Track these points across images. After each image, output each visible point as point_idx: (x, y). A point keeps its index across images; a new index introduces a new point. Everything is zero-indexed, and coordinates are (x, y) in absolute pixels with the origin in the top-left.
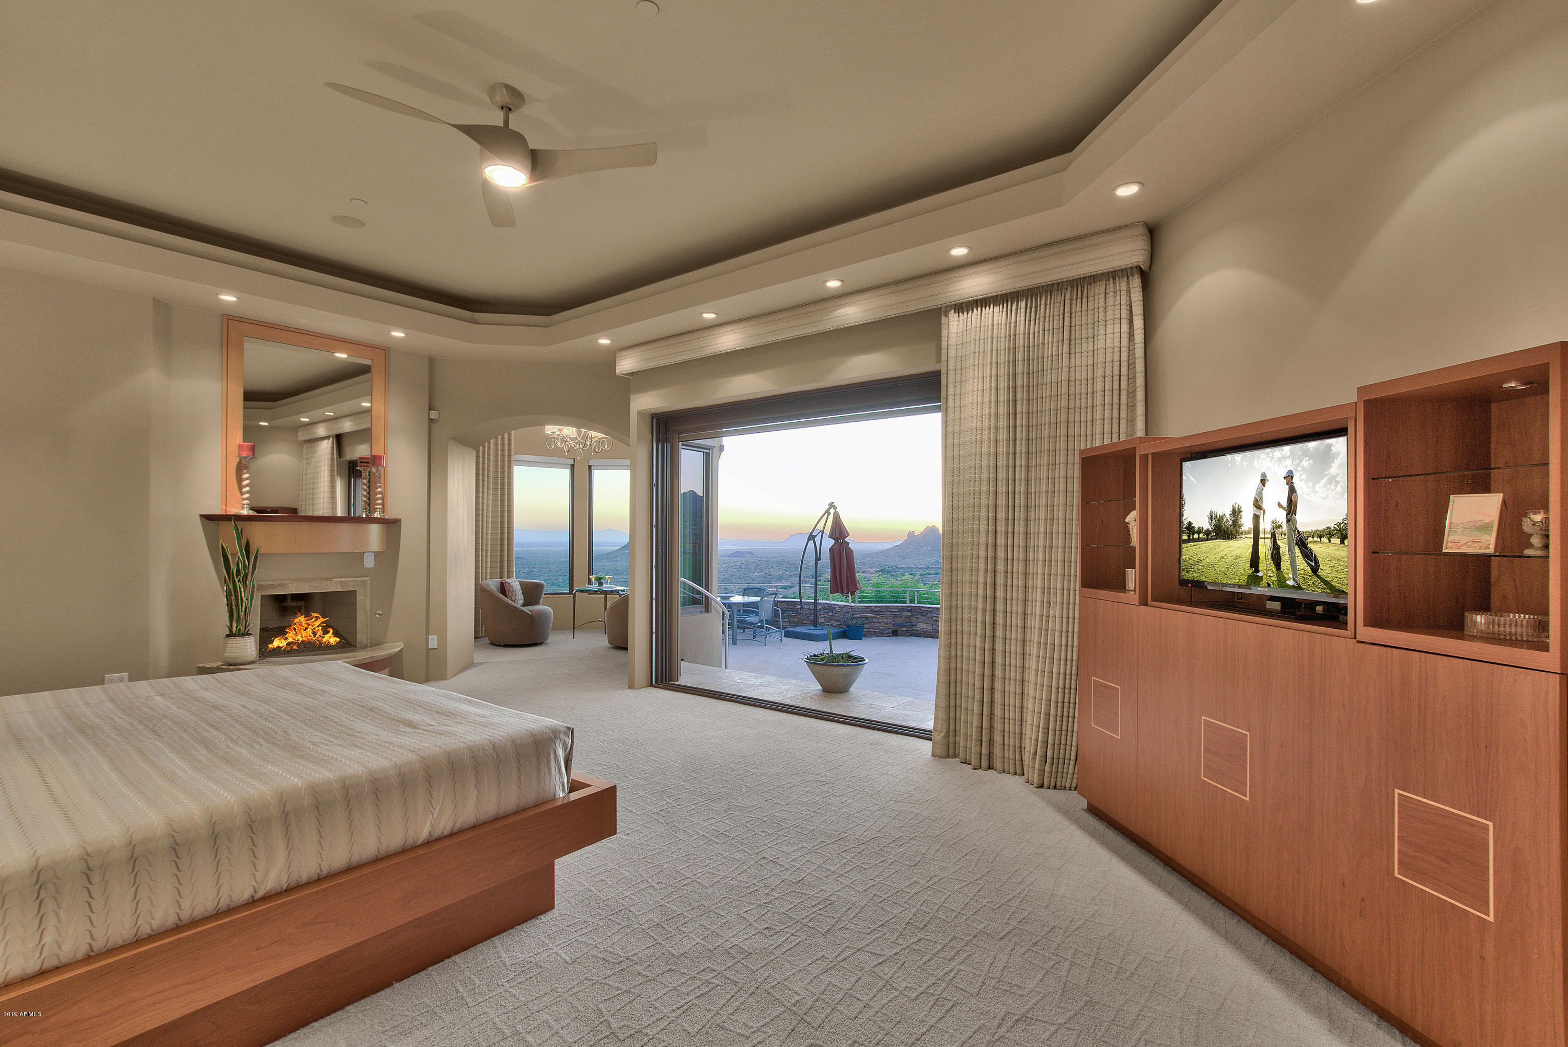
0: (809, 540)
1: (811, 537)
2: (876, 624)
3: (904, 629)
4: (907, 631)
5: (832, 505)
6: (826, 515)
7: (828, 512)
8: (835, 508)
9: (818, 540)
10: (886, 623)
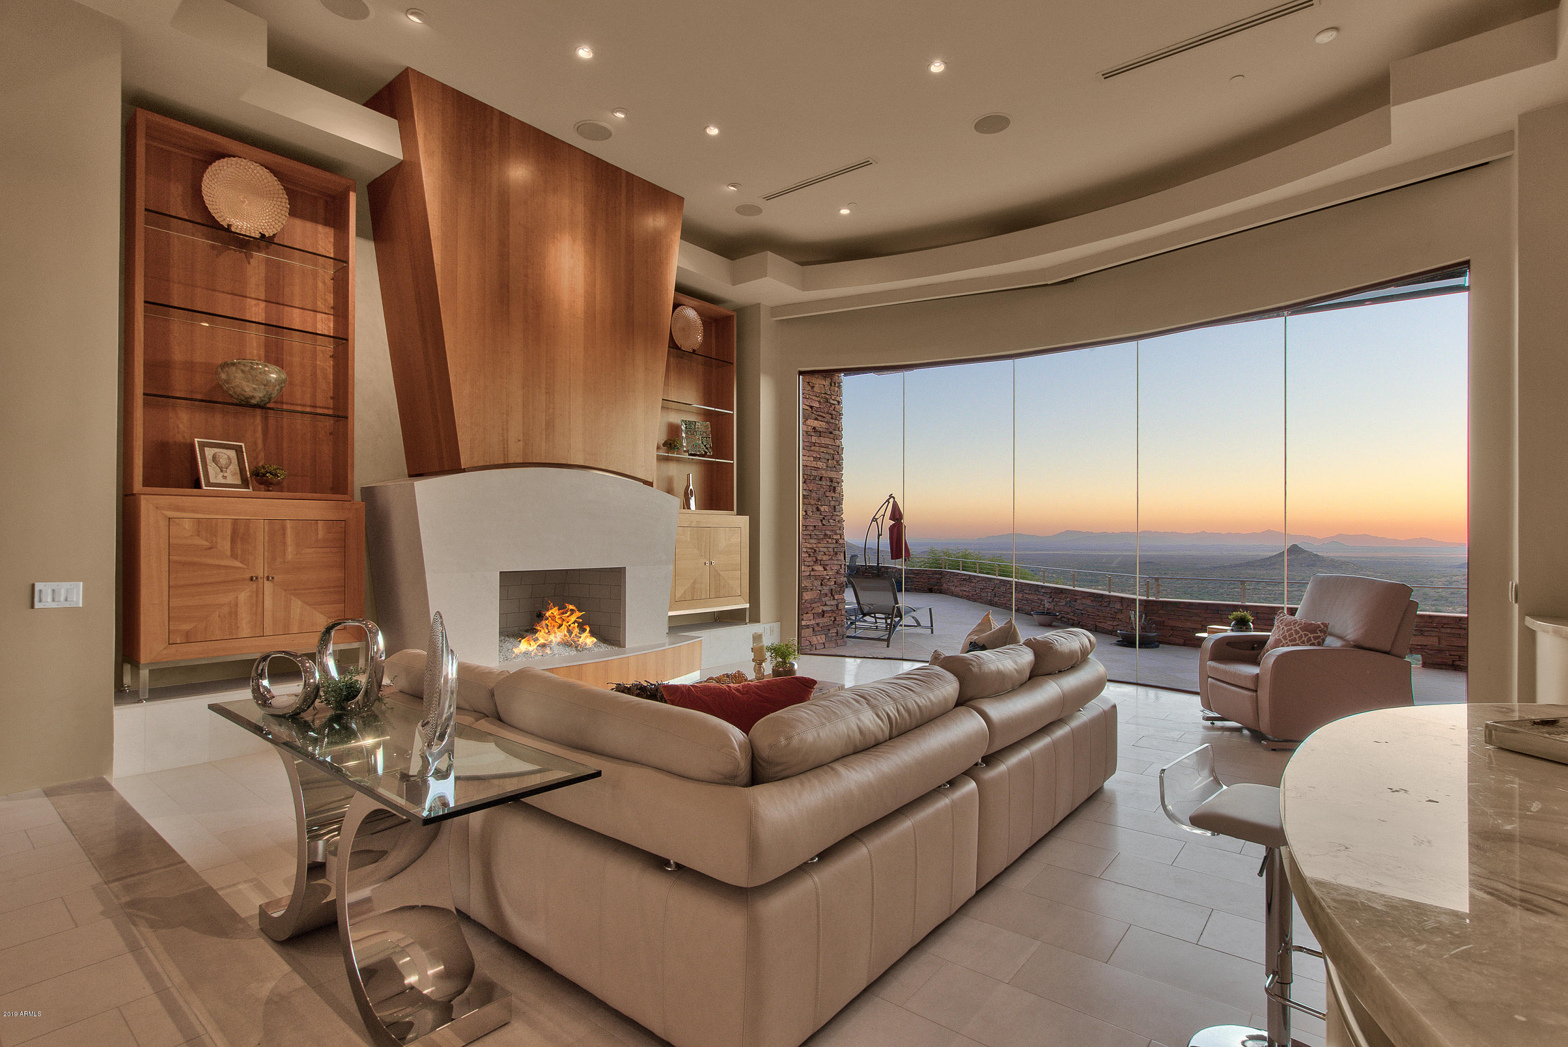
0: (873, 521)
1: (875, 519)
2: (916, 583)
3: (936, 588)
4: (938, 589)
5: (891, 496)
6: (887, 503)
7: (888, 501)
8: (894, 498)
9: (879, 521)
10: (923, 582)
